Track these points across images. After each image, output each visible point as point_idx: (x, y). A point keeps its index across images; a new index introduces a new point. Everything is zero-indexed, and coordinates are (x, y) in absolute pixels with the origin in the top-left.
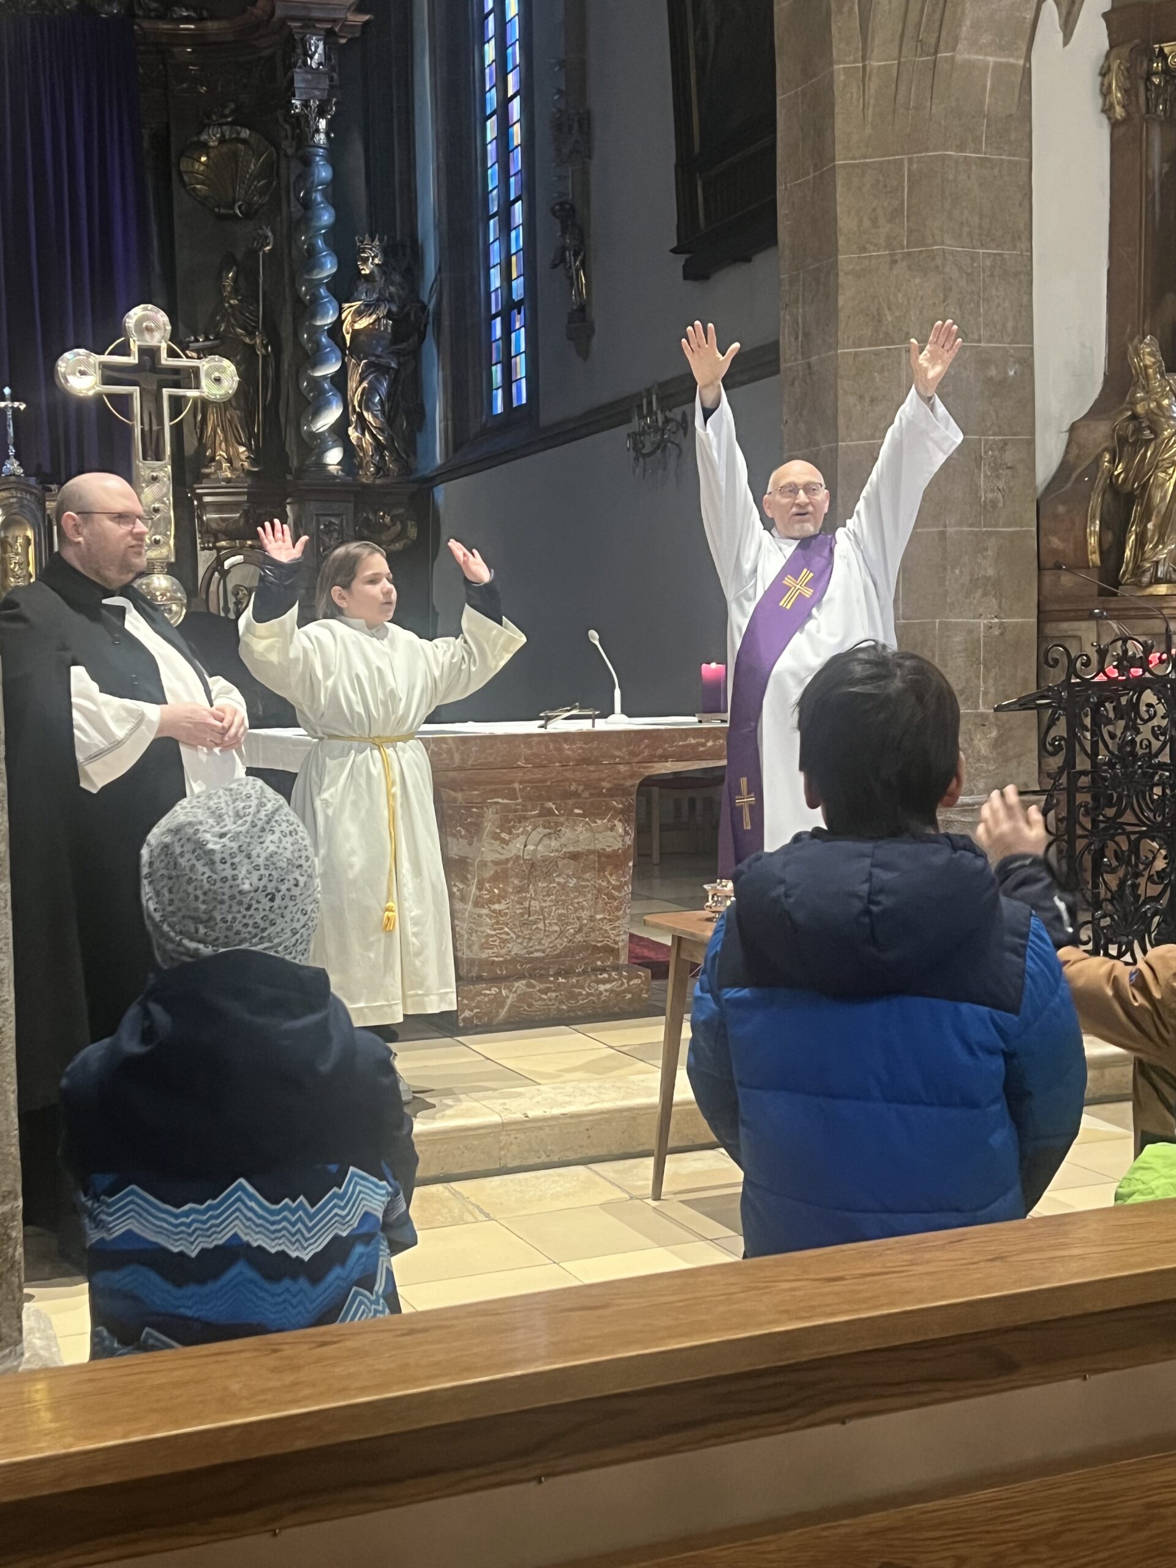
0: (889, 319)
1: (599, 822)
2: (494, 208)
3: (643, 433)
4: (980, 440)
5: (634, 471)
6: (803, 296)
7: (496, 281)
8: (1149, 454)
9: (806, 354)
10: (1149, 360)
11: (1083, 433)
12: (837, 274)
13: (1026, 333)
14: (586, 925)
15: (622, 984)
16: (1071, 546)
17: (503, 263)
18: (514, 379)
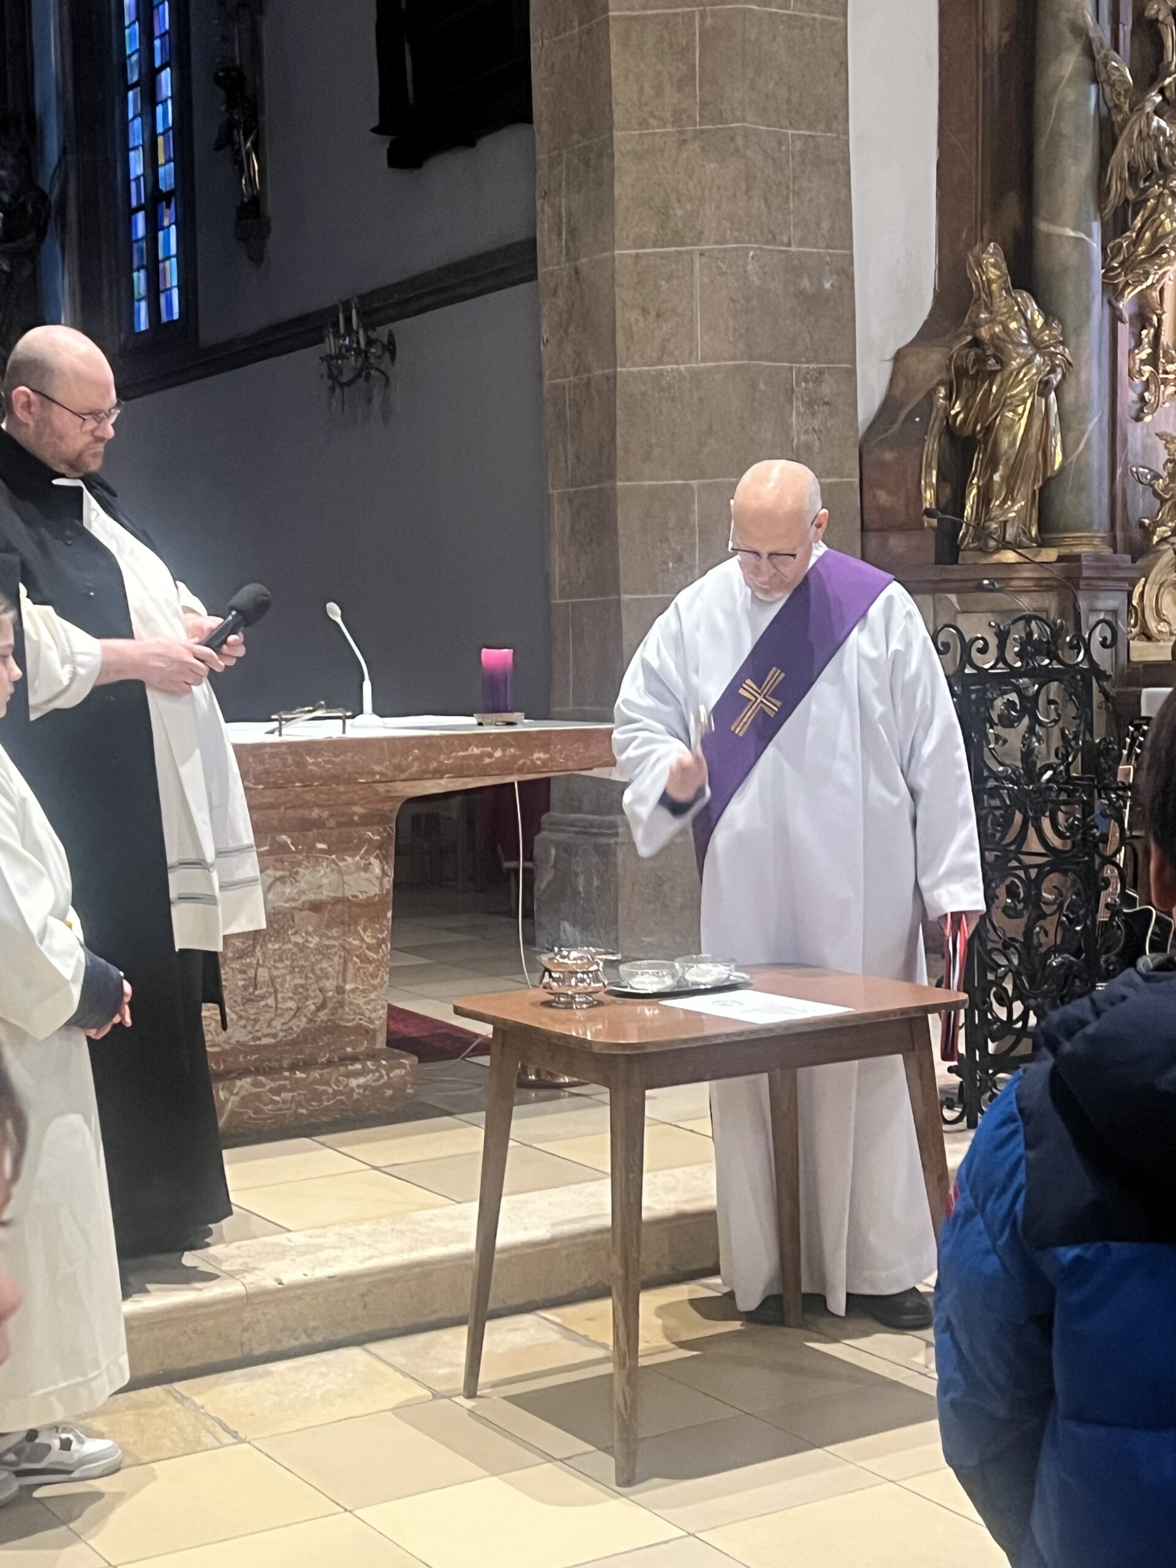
0: (679, 212)
1: (349, 860)
2: (134, 77)
3: (339, 356)
4: (791, 368)
5: (330, 404)
6: (568, 184)
7: (137, 165)
8: (994, 389)
9: (571, 254)
10: (993, 273)
11: (911, 361)
12: (612, 156)
13: (842, 235)
14: (331, 998)
15: (381, 1077)
16: (902, 501)
17: (147, 146)
18: (162, 288)
